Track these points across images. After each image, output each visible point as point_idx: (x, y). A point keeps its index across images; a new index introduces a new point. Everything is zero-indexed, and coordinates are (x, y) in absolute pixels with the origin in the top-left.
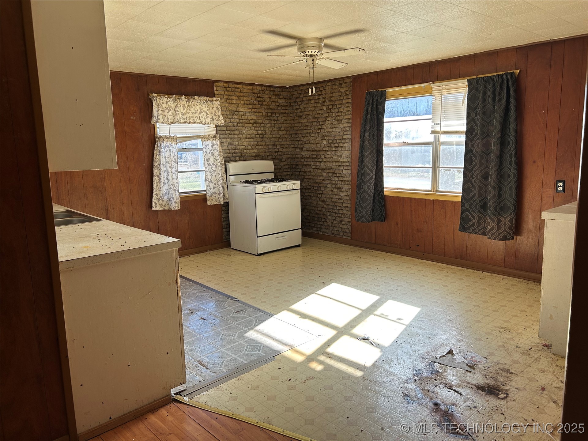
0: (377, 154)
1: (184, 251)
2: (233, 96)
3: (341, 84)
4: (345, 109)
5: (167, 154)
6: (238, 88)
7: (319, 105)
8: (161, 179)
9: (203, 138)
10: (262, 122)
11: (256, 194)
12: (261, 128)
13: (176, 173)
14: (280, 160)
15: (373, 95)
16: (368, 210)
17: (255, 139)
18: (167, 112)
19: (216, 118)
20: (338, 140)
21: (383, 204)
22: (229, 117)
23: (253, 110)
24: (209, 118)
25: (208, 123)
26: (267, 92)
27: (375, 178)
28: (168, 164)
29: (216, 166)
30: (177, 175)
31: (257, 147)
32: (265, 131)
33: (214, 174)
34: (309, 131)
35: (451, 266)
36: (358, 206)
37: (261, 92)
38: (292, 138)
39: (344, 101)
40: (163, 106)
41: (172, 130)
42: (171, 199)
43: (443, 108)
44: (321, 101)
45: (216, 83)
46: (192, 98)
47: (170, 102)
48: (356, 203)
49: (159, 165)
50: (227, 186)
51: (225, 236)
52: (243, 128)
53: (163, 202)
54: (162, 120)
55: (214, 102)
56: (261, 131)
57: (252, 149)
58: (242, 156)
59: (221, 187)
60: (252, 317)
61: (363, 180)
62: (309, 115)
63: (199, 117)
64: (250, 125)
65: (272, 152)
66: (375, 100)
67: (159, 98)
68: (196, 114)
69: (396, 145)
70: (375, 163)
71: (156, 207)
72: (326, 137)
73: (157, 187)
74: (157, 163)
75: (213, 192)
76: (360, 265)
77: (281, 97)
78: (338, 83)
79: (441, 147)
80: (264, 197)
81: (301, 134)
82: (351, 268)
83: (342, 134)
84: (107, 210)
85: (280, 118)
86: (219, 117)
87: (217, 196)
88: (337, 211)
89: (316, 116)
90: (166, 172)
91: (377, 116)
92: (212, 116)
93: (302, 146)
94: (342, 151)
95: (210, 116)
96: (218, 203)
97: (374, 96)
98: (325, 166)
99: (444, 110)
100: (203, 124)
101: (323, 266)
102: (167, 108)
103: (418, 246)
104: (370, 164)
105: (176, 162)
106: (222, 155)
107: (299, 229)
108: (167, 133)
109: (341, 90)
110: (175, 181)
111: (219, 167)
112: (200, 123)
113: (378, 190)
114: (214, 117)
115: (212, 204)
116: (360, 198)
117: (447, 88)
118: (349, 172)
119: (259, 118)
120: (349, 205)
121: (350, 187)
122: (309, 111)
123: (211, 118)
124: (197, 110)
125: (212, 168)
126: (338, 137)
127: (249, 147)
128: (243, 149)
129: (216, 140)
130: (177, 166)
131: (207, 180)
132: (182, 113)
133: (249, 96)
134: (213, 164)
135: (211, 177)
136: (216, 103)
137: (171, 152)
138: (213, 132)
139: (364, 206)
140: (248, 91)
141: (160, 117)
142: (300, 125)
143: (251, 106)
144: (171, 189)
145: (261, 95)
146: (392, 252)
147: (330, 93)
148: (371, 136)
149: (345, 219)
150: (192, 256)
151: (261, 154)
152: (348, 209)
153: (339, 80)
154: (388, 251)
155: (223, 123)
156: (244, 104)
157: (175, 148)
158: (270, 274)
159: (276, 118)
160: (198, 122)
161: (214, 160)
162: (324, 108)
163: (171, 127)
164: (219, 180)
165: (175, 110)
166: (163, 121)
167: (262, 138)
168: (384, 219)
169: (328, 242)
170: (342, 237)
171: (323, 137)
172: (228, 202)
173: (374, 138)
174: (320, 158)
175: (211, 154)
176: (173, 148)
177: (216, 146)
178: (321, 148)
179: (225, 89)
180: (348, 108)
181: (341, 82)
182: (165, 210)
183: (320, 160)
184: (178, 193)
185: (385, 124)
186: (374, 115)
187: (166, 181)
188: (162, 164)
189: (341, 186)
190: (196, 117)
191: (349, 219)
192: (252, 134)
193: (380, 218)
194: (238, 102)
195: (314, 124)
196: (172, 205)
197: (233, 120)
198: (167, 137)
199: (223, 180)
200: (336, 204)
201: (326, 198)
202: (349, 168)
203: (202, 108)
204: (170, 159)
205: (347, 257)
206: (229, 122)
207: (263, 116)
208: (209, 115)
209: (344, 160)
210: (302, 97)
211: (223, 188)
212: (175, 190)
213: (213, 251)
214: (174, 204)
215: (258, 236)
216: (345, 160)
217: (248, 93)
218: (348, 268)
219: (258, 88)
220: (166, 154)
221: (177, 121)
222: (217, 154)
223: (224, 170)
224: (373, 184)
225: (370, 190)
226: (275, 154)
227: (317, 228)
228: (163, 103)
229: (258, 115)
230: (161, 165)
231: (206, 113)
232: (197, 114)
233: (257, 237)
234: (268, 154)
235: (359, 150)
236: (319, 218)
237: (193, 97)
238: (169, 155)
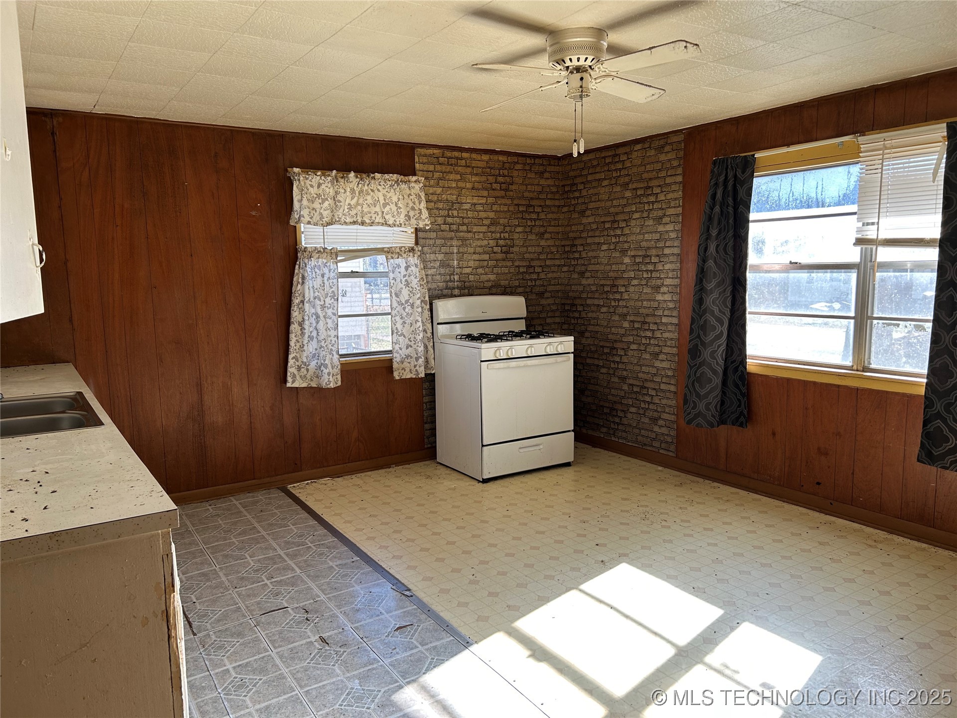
0: (734, 286)
1: (348, 464)
2: (452, 173)
3: (663, 147)
4: (670, 196)
5: (318, 283)
6: (461, 159)
7: (618, 189)
8: (305, 329)
9: (388, 252)
10: (507, 222)
11: (481, 361)
12: (505, 234)
13: (334, 317)
14: (541, 295)
15: (727, 166)
16: (711, 403)
17: (491, 255)
18: (320, 204)
19: (414, 216)
20: (653, 258)
21: (744, 390)
22: (442, 213)
23: (490, 200)
24: (402, 216)
25: (401, 224)
26: (518, 167)
27: (728, 335)
28: (317, 302)
29: (412, 306)
30: (336, 322)
31: (495, 270)
32: (513, 239)
33: (408, 321)
34: (597, 240)
35: (895, 537)
36: (690, 392)
37: (507, 165)
38: (565, 252)
39: (668, 180)
40: (312, 192)
41: (329, 237)
42: (322, 368)
43: (886, 188)
44: (622, 180)
45: (419, 150)
46: (369, 177)
47: (326, 185)
48: (687, 386)
49: (302, 302)
50: (432, 344)
51: (428, 438)
52: (470, 235)
53: (308, 372)
54: (307, 219)
55: (413, 185)
56: (505, 239)
57: (486, 274)
58: (465, 288)
59: (420, 345)
60: (426, 647)
61: (701, 339)
62: (598, 208)
63: (383, 212)
64: (484, 229)
65: (524, 280)
66: (731, 174)
67: (304, 175)
68: (375, 207)
69: (774, 269)
70: (729, 305)
71: (293, 382)
72: (629, 252)
73: (298, 345)
74: (297, 299)
75: (405, 355)
76: (689, 521)
77: (547, 175)
78: (656, 144)
79: (878, 275)
80: (497, 367)
81: (582, 245)
82: (669, 527)
83: (661, 244)
84: (199, 386)
85: (542, 216)
86: (420, 213)
87: (412, 362)
88: (648, 399)
89: (612, 210)
90: (314, 317)
91: (735, 209)
92: (408, 212)
93: (583, 268)
94: (661, 279)
95: (404, 212)
96: (414, 377)
97: (729, 167)
98: (627, 307)
99: (888, 194)
100: (390, 226)
101: (608, 516)
102: (319, 196)
103: (818, 483)
104: (718, 306)
105: (336, 297)
106: (425, 286)
107: (569, 431)
108: (319, 243)
109: (663, 157)
110: (333, 333)
111: (417, 308)
112: (383, 224)
113: (735, 361)
114: (412, 214)
115: (404, 377)
116: (695, 376)
117: (894, 145)
118: (675, 321)
119: (502, 215)
120: (673, 388)
121: (675, 351)
122: (599, 201)
123: (406, 215)
124: (377, 199)
125: (404, 309)
126: (653, 252)
127: (480, 271)
128: (467, 274)
129: (414, 256)
130: (336, 305)
131: (395, 331)
132: (349, 204)
133: (483, 174)
134: (407, 301)
135: (404, 326)
136: (416, 186)
137: (325, 279)
138: (410, 241)
139: (703, 392)
140: (480, 164)
141: (305, 212)
142: (581, 228)
143: (485, 193)
144: (322, 349)
145: (506, 172)
146: (761, 492)
147: (641, 165)
148: (721, 247)
149: (665, 416)
150: (361, 474)
151: (503, 283)
152: (671, 396)
153: (658, 138)
154: (753, 489)
155: (428, 225)
156: (473, 189)
157: (334, 271)
158: (495, 529)
159: (534, 216)
160: (378, 223)
161: (409, 295)
162: (628, 194)
163: (327, 232)
164: (418, 332)
165: (334, 200)
166: (311, 220)
167: (506, 253)
168: (744, 422)
169: (629, 459)
170: (657, 450)
171: (624, 252)
172: (434, 374)
173: (728, 254)
174: (617, 292)
175: (403, 283)
176: (330, 271)
177: (413, 268)
178: (619, 273)
179: (435, 160)
180: (675, 193)
181: (662, 142)
182: (311, 388)
183: (618, 296)
184: (336, 356)
185: (751, 225)
186: (728, 206)
187: (314, 334)
188: (307, 300)
189: (657, 349)
190: (376, 212)
191: (673, 416)
192: (485, 246)
193: (738, 419)
194: (461, 184)
195: (607, 225)
196: (323, 378)
197: (449, 220)
198: (319, 249)
199: (426, 333)
200: (647, 385)
201: (627, 370)
202: (675, 313)
203: (389, 195)
204: (322, 291)
205: (663, 499)
206: (443, 222)
207: (509, 211)
208: (401, 210)
209: (664, 297)
210: (586, 176)
211: (426, 347)
212: (331, 350)
213: (404, 466)
214: (326, 376)
215: (485, 443)
216: (667, 297)
217: (480, 168)
218: (663, 527)
219: (501, 158)
220: (315, 283)
221: (337, 220)
222: (415, 282)
223: (427, 314)
224: (723, 347)
225: (717, 361)
226: (531, 284)
227: (609, 428)
228: (312, 186)
229: (498, 209)
230: (305, 302)
231: (396, 205)
232: (378, 206)
233: (483, 446)
234: (517, 283)
235: (695, 277)
236: (612, 409)
237: (372, 175)
238: (320, 285)
